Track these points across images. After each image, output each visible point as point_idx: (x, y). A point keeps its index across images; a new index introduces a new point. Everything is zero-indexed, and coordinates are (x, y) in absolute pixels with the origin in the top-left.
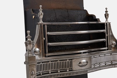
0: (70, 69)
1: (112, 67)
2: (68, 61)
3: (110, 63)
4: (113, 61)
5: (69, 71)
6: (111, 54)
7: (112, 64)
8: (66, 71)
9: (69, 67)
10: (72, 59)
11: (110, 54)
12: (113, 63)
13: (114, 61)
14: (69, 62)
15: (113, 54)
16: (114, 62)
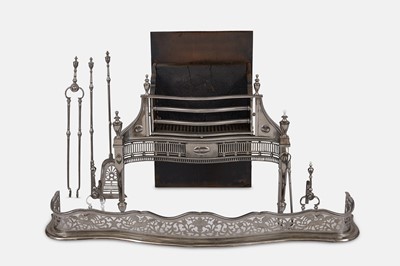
2: (180, 144)
3: (258, 154)
4: (262, 151)
5: (182, 156)
6: (260, 141)
8: (178, 156)
10: (185, 143)
13: (264, 151)
16: (265, 154)
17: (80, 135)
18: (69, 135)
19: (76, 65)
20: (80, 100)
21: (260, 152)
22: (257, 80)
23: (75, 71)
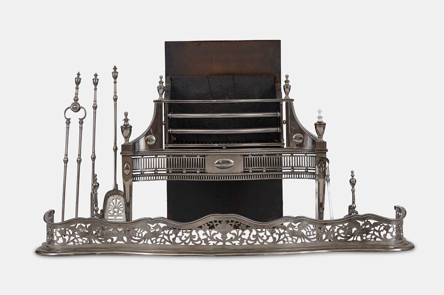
0: (201, 170)
1: (294, 178)
2: (198, 157)
3: (290, 171)
4: (295, 166)
5: (201, 172)
6: (292, 154)
7: (293, 173)
8: (196, 172)
9: (200, 167)
10: (204, 156)
11: (290, 155)
12: (295, 171)
13: (298, 166)
14: (200, 159)
15: (297, 155)
16: (298, 169)
17: (79, 162)
18: (66, 162)
19: (78, 82)
20: (81, 122)
21: (293, 168)
22: (287, 81)
23: (77, 88)
